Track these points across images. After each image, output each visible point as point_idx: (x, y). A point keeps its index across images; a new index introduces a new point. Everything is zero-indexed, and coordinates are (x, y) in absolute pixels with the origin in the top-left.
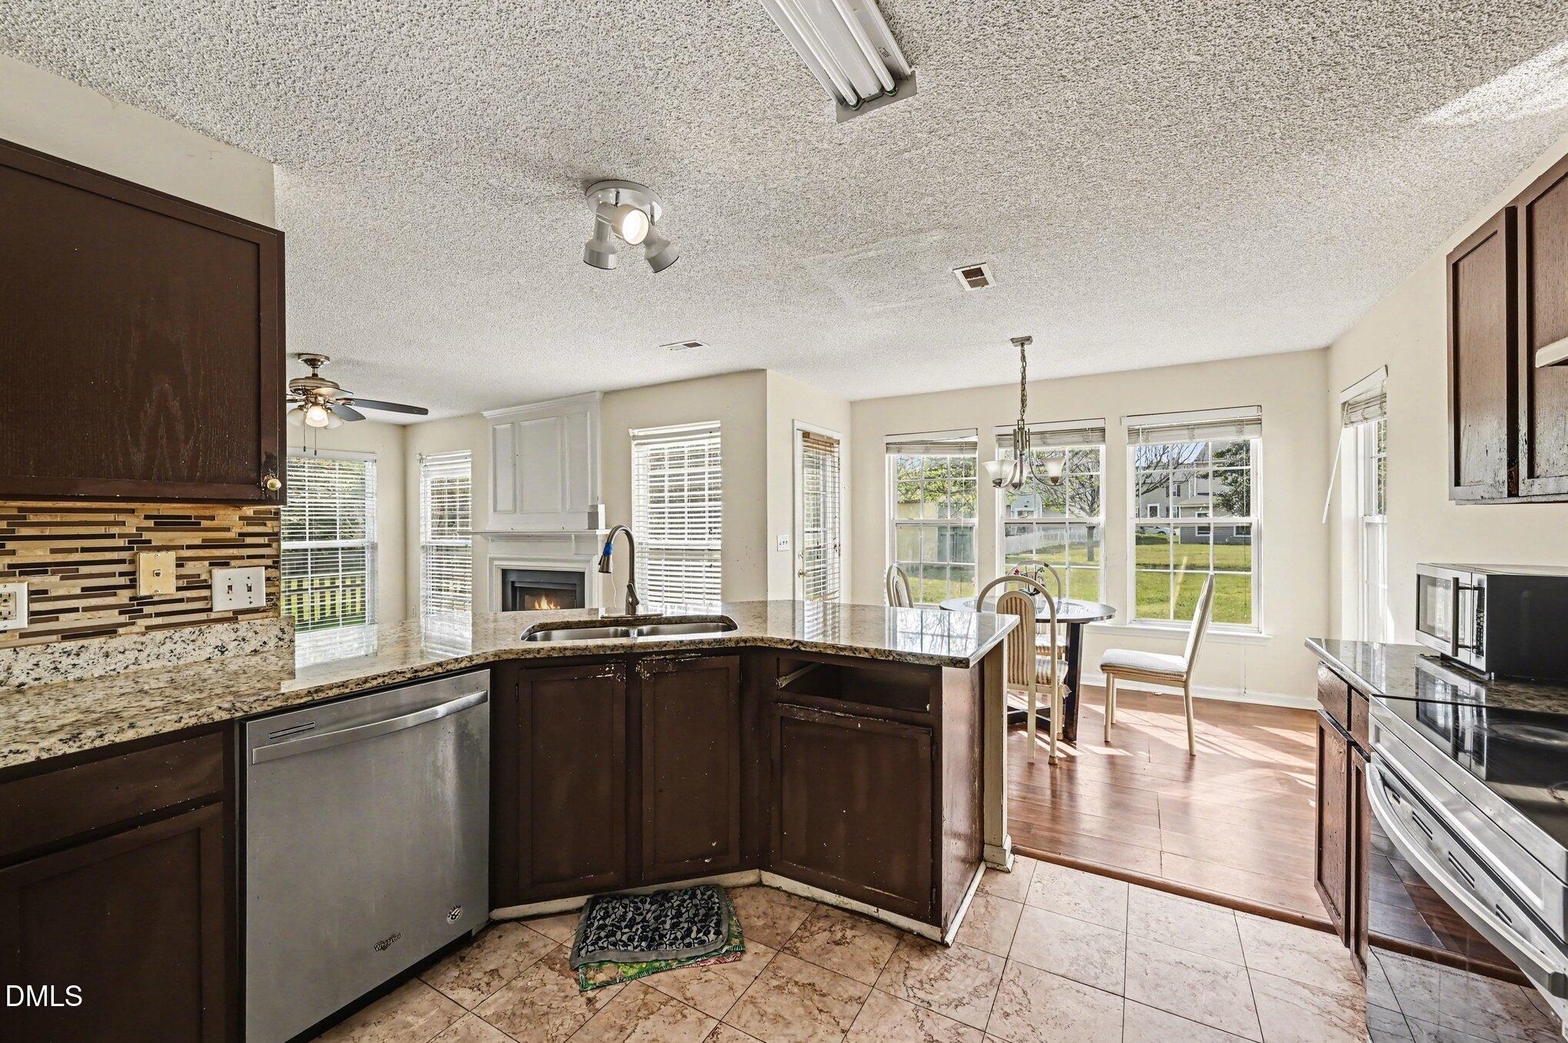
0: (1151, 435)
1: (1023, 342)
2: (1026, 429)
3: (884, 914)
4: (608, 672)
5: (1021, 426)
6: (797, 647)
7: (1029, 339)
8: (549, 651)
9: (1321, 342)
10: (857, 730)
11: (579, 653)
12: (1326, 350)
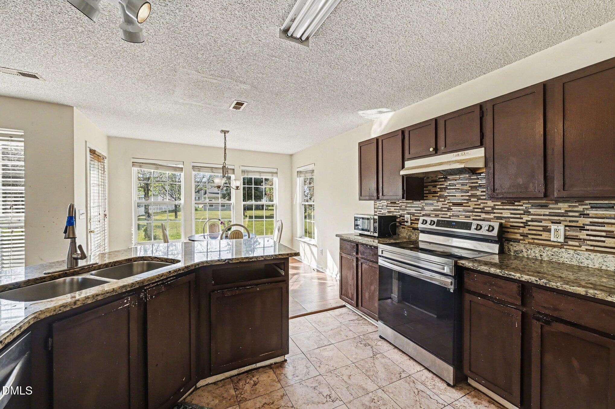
0: (249, 173)
1: (225, 132)
2: (226, 167)
3: (259, 365)
4: (127, 303)
5: (224, 165)
6: (228, 262)
7: (228, 132)
8: (83, 300)
9: (291, 152)
10: (258, 291)
11: (108, 295)
12: (291, 155)
